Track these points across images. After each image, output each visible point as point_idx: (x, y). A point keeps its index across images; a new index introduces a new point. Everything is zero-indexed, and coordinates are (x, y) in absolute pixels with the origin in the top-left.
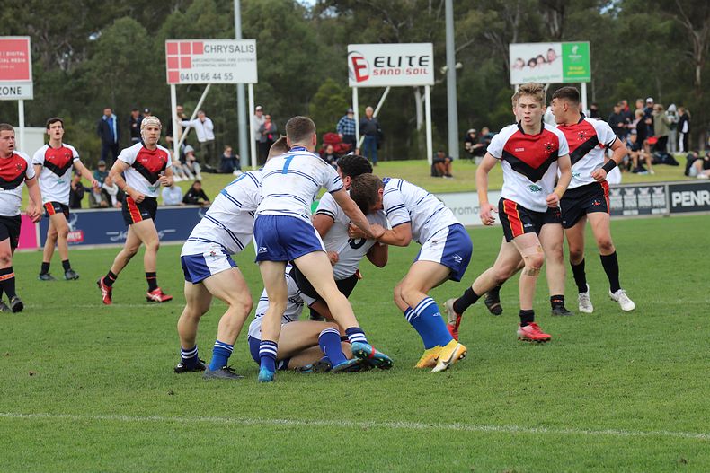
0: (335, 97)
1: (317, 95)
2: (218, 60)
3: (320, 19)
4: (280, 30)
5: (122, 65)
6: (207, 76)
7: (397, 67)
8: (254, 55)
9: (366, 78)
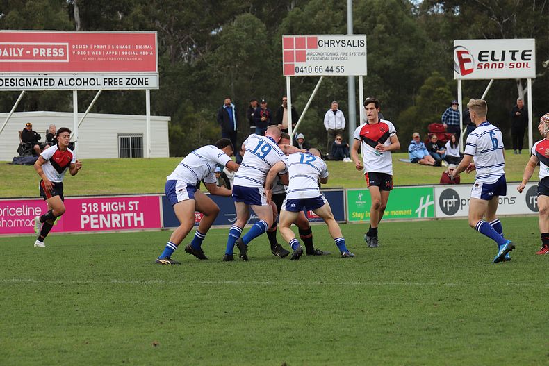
0: (441, 89)
1: (422, 87)
2: (331, 54)
3: (427, 15)
4: (391, 26)
5: (242, 59)
6: (321, 69)
7: (500, 61)
8: (364, 49)
9: (471, 71)
